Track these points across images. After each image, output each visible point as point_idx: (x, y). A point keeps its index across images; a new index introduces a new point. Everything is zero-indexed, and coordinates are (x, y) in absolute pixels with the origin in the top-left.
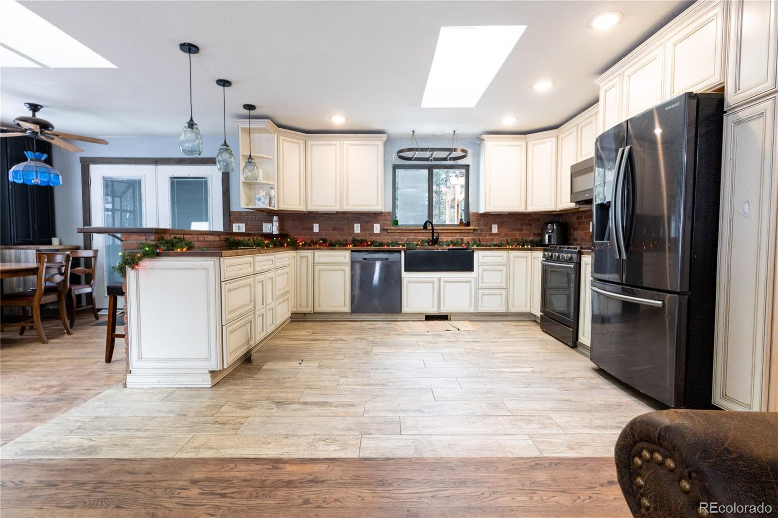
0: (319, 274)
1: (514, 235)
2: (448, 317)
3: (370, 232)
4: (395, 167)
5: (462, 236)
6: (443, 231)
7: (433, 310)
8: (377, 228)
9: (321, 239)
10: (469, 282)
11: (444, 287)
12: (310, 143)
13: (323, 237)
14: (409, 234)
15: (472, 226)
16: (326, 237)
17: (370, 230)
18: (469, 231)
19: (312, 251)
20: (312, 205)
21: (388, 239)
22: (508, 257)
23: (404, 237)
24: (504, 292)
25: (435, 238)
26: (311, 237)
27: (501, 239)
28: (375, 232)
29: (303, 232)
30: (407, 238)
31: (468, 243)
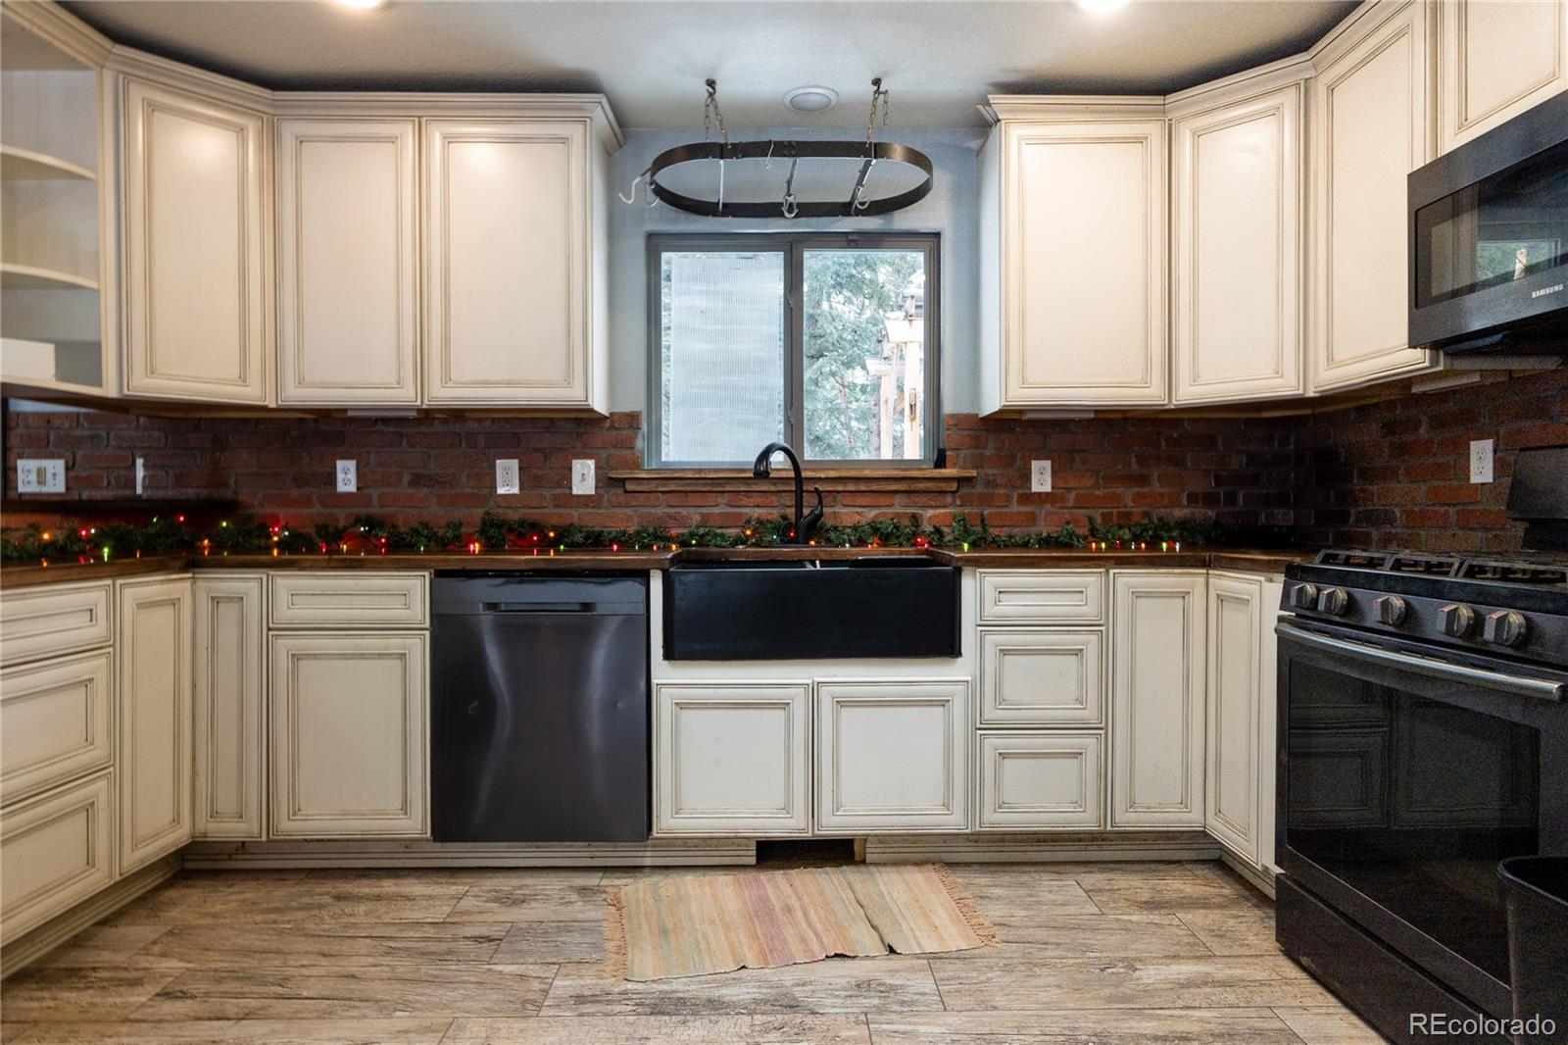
0: (294, 672)
1: (1117, 499)
2: (857, 847)
3: (556, 492)
4: (656, 244)
5: (916, 505)
6: (840, 488)
7: (790, 825)
8: (584, 477)
9: (358, 521)
10: (943, 703)
11: (836, 722)
12: (290, 130)
13: (375, 510)
14: (711, 499)
15: (954, 466)
16: (388, 510)
17: (559, 485)
18: (944, 486)
19: (262, 574)
20: (301, 383)
21: (629, 518)
22: (1108, 594)
23: (691, 510)
24: (1090, 743)
25: (806, 511)
26: (326, 511)
27: (1067, 515)
28: (575, 491)
29: (295, 492)
30: (703, 515)
31: (938, 531)
